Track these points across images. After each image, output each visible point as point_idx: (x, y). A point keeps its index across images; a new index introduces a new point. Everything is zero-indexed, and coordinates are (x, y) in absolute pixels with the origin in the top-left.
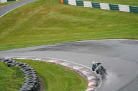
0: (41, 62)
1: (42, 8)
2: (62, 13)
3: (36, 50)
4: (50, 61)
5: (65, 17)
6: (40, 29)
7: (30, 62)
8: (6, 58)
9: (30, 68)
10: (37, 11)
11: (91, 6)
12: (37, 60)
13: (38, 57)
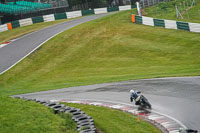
0: (102, 108)
1: (105, 30)
2: (132, 36)
3: (95, 90)
4: (114, 107)
5: (137, 42)
6: (101, 59)
7: (87, 107)
8: (52, 101)
9: (85, 116)
10: (97, 33)
11: (175, 27)
12: (95, 104)
13: (97, 100)
